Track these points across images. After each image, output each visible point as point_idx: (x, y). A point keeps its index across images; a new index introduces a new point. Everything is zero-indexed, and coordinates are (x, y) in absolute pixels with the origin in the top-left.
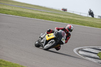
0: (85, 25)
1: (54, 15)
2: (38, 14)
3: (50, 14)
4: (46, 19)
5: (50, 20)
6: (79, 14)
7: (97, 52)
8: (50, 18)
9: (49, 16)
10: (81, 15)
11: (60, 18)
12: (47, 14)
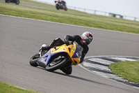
0: (91, 26)
1: (49, 12)
2: (26, 12)
3: (43, 12)
4: (38, 18)
5: (43, 19)
6: (83, 11)
7: (108, 64)
8: (43, 16)
9: (42, 14)
10: (86, 11)
11: (57, 16)
12: (39, 11)
